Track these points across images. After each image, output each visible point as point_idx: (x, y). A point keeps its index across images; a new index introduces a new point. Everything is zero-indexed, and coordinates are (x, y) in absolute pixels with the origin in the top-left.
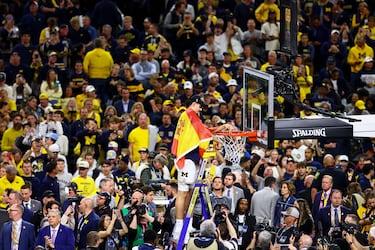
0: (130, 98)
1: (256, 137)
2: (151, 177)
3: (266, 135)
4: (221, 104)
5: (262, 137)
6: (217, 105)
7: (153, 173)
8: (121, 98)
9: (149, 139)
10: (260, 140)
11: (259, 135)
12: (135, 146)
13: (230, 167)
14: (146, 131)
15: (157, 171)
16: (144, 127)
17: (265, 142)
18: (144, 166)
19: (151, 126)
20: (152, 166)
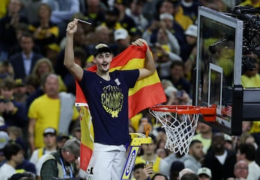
0: (34, 50)
1: (215, 115)
2: (57, 172)
3: (229, 113)
4: (175, 63)
5: (224, 116)
6: (169, 63)
7: (61, 167)
8: (20, 50)
9: (59, 114)
10: (220, 120)
11: (219, 111)
12: (38, 125)
13: (181, 160)
14: (55, 102)
15: (67, 164)
16: (54, 96)
17: (228, 124)
18: (48, 155)
19: (64, 95)
20: (59, 157)
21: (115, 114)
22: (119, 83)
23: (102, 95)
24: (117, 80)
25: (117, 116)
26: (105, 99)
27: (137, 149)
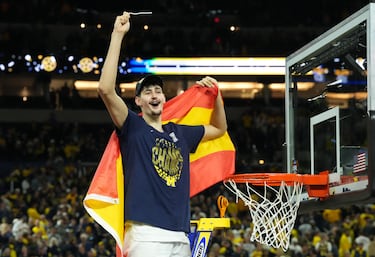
21: (171, 181)
22: (175, 140)
23: (153, 149)
24: (172, 135)
25: (174, 185)
26: (157, 157)
27: (207, 236)
